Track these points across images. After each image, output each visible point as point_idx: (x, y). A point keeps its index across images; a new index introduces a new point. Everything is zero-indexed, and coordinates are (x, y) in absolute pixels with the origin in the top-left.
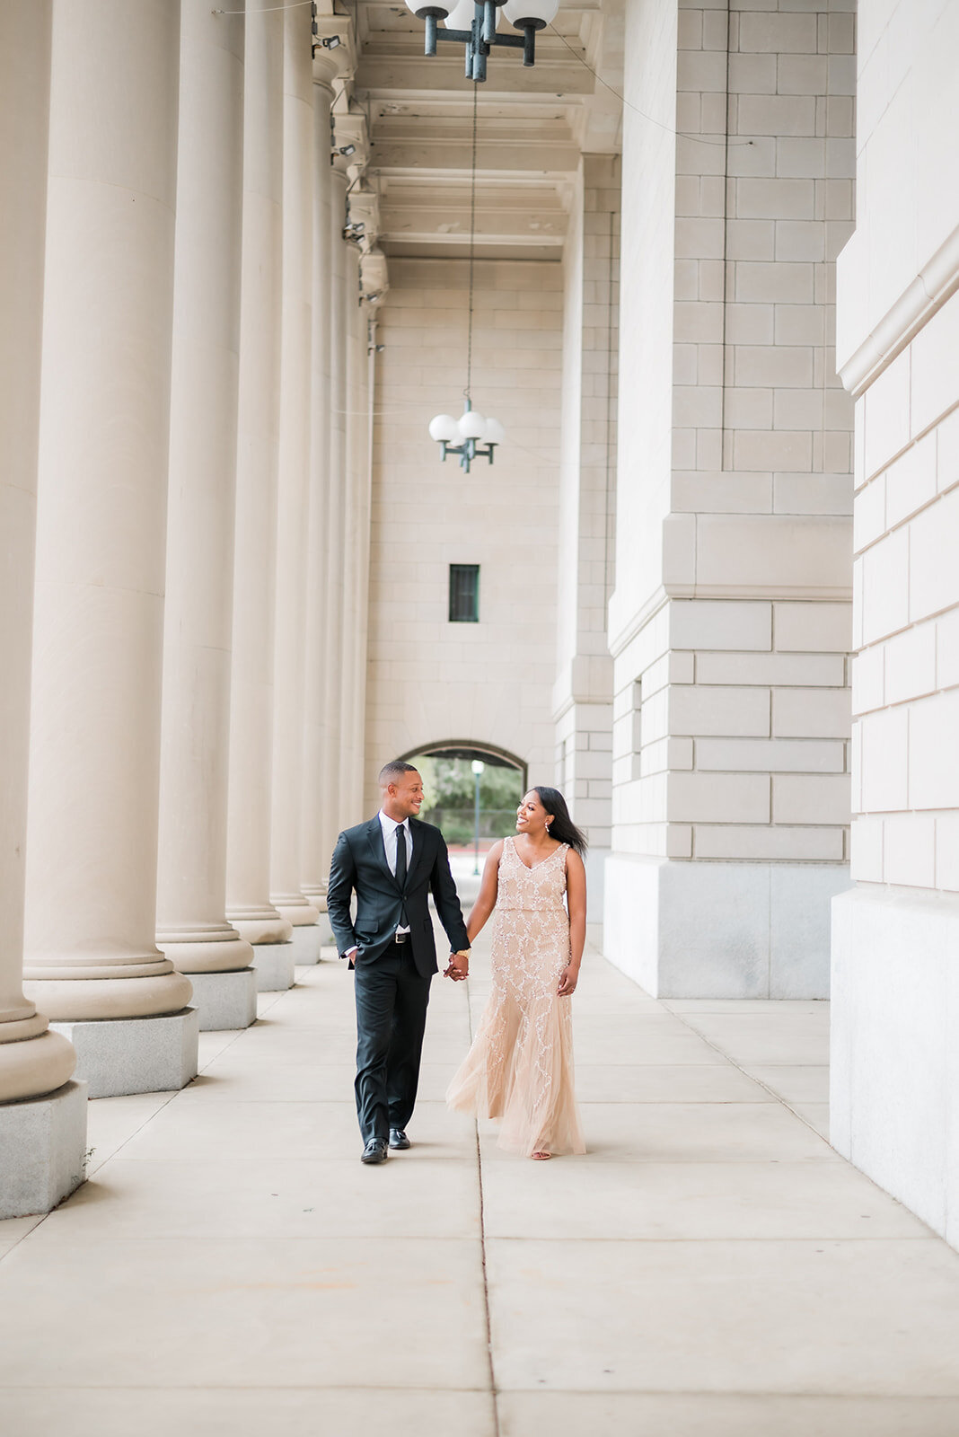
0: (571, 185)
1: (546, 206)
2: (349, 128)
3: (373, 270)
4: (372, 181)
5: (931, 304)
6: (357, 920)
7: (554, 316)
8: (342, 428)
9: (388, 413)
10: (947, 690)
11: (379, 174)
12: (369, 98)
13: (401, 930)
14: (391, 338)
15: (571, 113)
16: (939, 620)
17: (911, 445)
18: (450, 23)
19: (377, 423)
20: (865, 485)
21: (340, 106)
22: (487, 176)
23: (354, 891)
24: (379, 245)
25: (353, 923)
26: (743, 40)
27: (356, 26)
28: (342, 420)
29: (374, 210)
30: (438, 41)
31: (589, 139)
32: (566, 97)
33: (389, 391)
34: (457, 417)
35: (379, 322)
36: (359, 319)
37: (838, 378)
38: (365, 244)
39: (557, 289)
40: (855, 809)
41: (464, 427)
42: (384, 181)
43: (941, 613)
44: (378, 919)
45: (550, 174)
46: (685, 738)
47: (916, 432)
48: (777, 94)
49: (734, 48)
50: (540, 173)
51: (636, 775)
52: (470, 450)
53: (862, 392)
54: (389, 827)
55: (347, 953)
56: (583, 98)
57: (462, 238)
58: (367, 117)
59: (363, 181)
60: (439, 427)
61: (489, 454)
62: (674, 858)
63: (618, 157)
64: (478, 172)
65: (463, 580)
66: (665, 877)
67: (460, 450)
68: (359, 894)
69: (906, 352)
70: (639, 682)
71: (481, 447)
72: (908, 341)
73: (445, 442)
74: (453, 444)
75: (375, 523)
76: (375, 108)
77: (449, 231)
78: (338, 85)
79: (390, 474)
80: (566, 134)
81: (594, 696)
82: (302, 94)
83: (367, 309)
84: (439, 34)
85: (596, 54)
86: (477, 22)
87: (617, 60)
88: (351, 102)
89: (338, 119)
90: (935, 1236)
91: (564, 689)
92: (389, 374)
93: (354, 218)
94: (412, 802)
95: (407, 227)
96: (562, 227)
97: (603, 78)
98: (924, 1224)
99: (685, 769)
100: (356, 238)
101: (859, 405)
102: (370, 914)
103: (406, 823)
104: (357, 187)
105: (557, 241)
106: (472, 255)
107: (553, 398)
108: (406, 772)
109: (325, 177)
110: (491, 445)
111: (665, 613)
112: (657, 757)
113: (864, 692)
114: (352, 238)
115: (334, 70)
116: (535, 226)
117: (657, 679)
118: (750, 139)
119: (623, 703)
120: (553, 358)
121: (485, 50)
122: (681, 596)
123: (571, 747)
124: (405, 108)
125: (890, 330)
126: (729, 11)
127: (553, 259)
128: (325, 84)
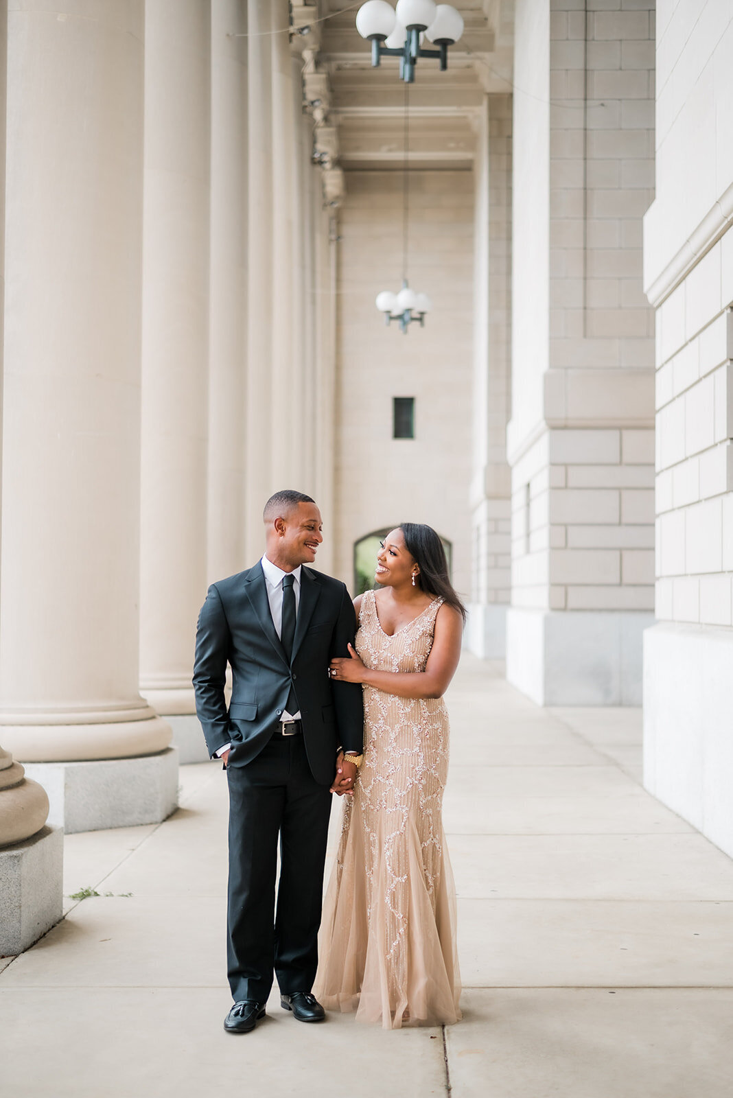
0: (479, 115)
1: (461, 132)
2: (315, 84)
3: (333, 181)
4: (332, 118)
5: (695, 259)
6: (231, 703)
7: (467, 212)
8: (314, 302)
9: (347, 290)
10: (706, 499)
11: (337, 112)
12: (329, 59)
13: (287, 717)
14: (348, 231)
15: (477, 64)
16: (702, 456)
17: (686, 344)
18: (391, 43)
19: (338, 297)
20: (662, 366)
21: (309, 68)
22: (418, 111)
23: (228, 664)
24: (339, 163)
25: (228, 707)
26: (596, 32)
27: (320, 13)
28: (313, 296)
29: (334, 139)
30: (382, 57)
31: (491, 84)
32: (472, 55)
33: (347, 273)
34: (397, 293)
35: (338, 219)
36: (324, 219)
37: (645, 297)
38: (328, 166)
39: (469, 190)
40: (658, 573)
41: (402, 300)
42: (341, 117)
43: (702, 452)
44: (257, 701)
45: (465, 108)
46: (560, 526)
47: (689, 337)
48: (621, 69)
49: (589, 37)
50: (454, 108)
51: (528, 550)
52: (407, 317)
53: (660, 305)
54: (274, 576)
55: (219, 753)
56: (486, 55)
57: (398, 156)
58: (328, 74)
59: (326, 119)
60: (384, 301)
61: (420, 319)
62: (554, 609)
63: (511, 95)
64: (411, 108)
65: (403, 409)
66: (547, 622)
67: (400, 317)
68: (234, 668)
69: (683, 284)
70: (528, 485)
71: (416, 315)
72: (684, 278)
73: (388, 312)
74: (395, 313)
75: (338, 368)
76: (334, 65)
77: (390, 150)
78: (308, 55)
79: (349, 331)
80: (474, 78)
81: (499, 493)
82: (283, 70)
83: (330, 211)
84: (382, 51)
85: (495, 22)
86: (408, 42)
87: (509, 28)
88: (317, 64)
89: (307, 77)
90: (698, 832)
91: (478, 488)
92: (347, 257)
93: (320, 147)
94: (305, 544)
95: (357, 149)
96: (472, 144)
97: (500, 42)
98: (692, 827)
99: (560, 547)
100: (321, 163)
101: (658, 313)
102: (247, 696)
103: (297, 573)
104: (322, 124)
105: (468, 155)
106: (406, 168)
107: (467, 272)
108: (300, 503)
109: (300, 123)
110: (422, 313)
111: (545, 439)
112: (541, 539)
113: (662, 499)
114: (317, 162)
115: (304, 45)
116: (452, 145)
117: (541, 484)
118: (602, 102)
119: (518, 500)
120: (467, 242)
121: (413, 61)
122: (557, 426)
123: (484, 530)
124: (356, 64)
125: (673, 271)
126: (586, 11)
127: (466, 168)
128: (298, 55)
